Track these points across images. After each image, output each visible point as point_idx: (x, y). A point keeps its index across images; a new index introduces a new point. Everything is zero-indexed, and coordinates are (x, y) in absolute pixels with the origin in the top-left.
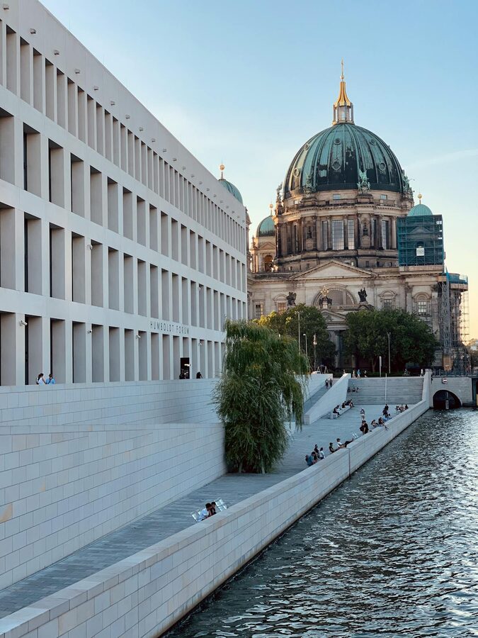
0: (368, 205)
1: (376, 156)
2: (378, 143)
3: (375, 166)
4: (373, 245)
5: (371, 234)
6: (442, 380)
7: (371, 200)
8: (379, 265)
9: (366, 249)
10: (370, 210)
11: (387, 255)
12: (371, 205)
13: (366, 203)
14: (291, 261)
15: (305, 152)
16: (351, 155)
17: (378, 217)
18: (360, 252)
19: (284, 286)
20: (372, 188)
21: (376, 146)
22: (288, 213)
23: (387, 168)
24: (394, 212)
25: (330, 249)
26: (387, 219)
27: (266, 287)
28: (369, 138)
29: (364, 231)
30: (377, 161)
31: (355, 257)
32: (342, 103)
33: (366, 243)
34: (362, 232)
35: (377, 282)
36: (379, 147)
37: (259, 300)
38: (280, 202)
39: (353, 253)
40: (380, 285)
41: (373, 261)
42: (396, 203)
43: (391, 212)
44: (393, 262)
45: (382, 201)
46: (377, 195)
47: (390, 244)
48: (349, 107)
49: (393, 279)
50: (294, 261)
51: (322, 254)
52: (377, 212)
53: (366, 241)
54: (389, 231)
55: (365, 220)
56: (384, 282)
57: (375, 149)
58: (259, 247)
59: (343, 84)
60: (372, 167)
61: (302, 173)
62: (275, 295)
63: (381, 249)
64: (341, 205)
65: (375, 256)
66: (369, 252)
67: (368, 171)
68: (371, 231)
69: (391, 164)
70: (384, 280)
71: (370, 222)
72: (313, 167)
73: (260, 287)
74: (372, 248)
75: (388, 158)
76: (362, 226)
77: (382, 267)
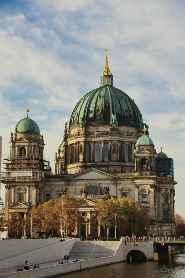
0: (116, 135)
1: (123, 105)
2: (125, 97)
3: (122, 112)
4: (119, 159)
5: (118, 152)
6: (135, 244)
7: (118, 132)
8: (122, 172)
9: (114, 161)
10: (118, 138)
11: (128, 165)
12: (118, 135)
13: (115, 134)
14: (71, 168)
15: (82, 102)
16: (107, 105)
17: (123, 142)
18: (111, 163)
19: (63, 183)
20: (119, 125)
21: (124, 100)
22: (70, 139)
23: (129, 113)
24: (133, 139)
25: (94, 161)
26: (129, 143)
27: (53, 183)
28: (119, 95)
29: (113, 150)
30: (124, 109)
31: (108, 166)
32: (106, 74)
33: (114, 158)
34: (112, 151)
35: (118, 182)
36: (126, 101)
37: (48, 191)
38: (67, 132)
39: (106, 164)
40: (120, 183)
41: (119, 169)
42: (134, 134)
43: (131, 139)
44: (132, 170)
45: (125, 133)
46: (122, 129)
47: (130, 159)
48: (110, 76)
49: (128, 180)
50: (73, 168)
51: (89, 164)
52: (122, 139)
53: (115, 156)
54: (130, 151)
55: (114, 144)
56: (123, 182)
57: (123, 102)
58: (59, 159)
59: (107, 62)
60: (120, 112)
61: (78, 115)
62: (57, 188)
63: (124, 162)
64: (100, 134)
65: (120, 166)
66: (116, 164)
67: (117, 114)
68: (118, 150)
69: (133, 111)
70: (123, 181)
71: (117, 145)
72: (85, 111)
73: (49, 183)
74: (118, 161)
75: (130, 107)
76: (112, 147)
77: (124, 172)
